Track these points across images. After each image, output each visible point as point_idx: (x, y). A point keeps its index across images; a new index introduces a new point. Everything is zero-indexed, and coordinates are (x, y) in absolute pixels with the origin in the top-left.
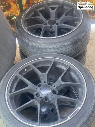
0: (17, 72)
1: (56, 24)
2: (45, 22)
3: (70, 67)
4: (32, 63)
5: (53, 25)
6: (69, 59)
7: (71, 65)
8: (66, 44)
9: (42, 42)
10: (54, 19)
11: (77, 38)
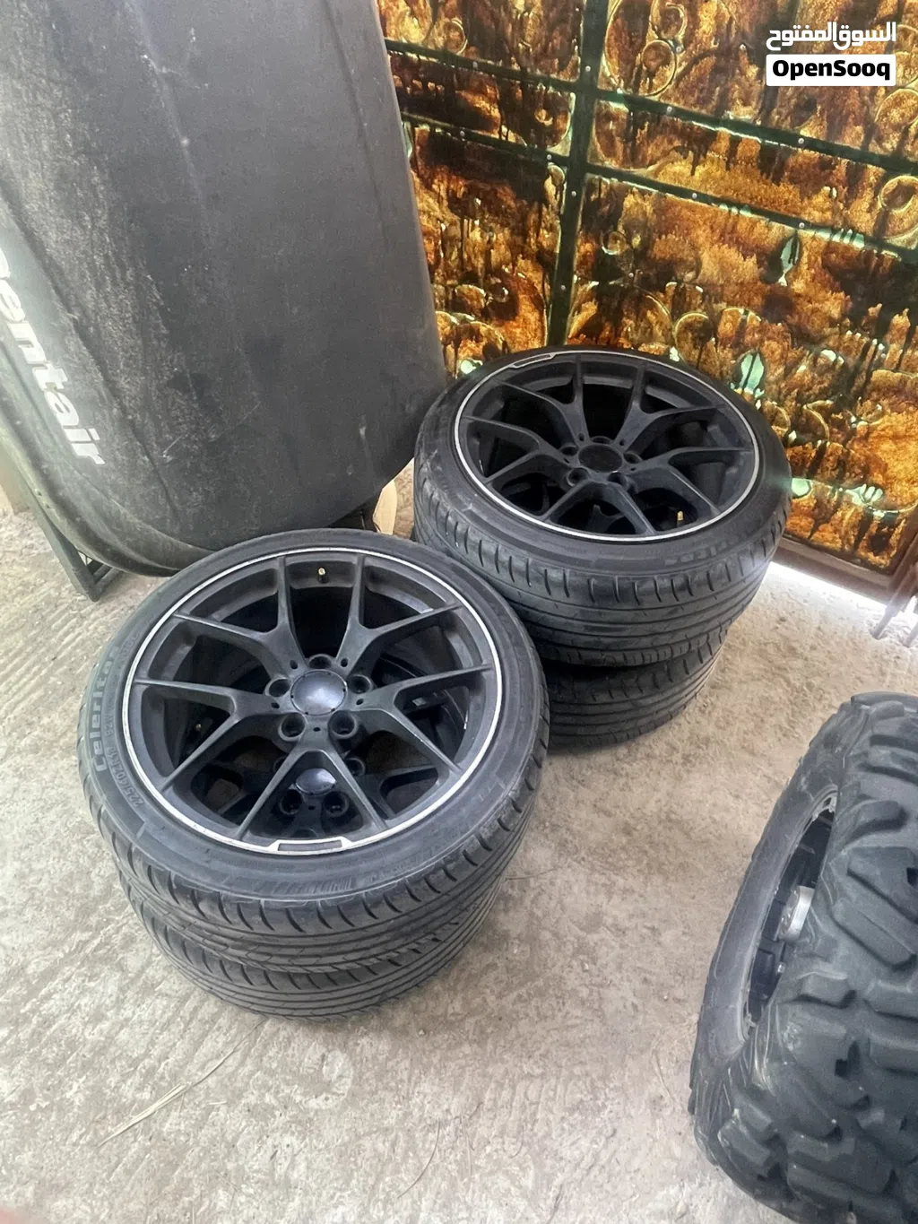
0: (288, 559)
1: (608, 474)
2: (573, 442)
3: (484, 674)
4: (369, 562)
5: (590, 471)
6: (508, 640)
7: (491, 668)
8: (555, 575)
9: (471, 507)
10: (621, 451)
11: (619, 579)
